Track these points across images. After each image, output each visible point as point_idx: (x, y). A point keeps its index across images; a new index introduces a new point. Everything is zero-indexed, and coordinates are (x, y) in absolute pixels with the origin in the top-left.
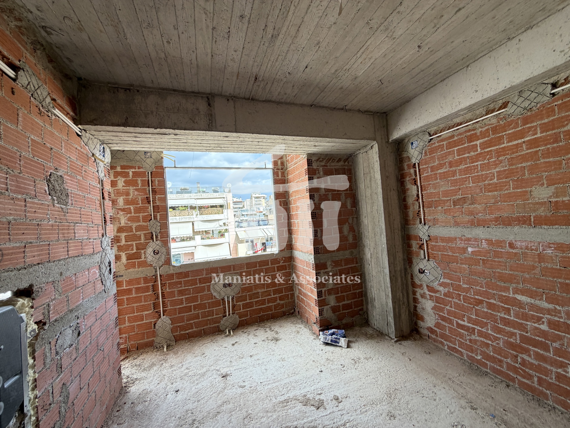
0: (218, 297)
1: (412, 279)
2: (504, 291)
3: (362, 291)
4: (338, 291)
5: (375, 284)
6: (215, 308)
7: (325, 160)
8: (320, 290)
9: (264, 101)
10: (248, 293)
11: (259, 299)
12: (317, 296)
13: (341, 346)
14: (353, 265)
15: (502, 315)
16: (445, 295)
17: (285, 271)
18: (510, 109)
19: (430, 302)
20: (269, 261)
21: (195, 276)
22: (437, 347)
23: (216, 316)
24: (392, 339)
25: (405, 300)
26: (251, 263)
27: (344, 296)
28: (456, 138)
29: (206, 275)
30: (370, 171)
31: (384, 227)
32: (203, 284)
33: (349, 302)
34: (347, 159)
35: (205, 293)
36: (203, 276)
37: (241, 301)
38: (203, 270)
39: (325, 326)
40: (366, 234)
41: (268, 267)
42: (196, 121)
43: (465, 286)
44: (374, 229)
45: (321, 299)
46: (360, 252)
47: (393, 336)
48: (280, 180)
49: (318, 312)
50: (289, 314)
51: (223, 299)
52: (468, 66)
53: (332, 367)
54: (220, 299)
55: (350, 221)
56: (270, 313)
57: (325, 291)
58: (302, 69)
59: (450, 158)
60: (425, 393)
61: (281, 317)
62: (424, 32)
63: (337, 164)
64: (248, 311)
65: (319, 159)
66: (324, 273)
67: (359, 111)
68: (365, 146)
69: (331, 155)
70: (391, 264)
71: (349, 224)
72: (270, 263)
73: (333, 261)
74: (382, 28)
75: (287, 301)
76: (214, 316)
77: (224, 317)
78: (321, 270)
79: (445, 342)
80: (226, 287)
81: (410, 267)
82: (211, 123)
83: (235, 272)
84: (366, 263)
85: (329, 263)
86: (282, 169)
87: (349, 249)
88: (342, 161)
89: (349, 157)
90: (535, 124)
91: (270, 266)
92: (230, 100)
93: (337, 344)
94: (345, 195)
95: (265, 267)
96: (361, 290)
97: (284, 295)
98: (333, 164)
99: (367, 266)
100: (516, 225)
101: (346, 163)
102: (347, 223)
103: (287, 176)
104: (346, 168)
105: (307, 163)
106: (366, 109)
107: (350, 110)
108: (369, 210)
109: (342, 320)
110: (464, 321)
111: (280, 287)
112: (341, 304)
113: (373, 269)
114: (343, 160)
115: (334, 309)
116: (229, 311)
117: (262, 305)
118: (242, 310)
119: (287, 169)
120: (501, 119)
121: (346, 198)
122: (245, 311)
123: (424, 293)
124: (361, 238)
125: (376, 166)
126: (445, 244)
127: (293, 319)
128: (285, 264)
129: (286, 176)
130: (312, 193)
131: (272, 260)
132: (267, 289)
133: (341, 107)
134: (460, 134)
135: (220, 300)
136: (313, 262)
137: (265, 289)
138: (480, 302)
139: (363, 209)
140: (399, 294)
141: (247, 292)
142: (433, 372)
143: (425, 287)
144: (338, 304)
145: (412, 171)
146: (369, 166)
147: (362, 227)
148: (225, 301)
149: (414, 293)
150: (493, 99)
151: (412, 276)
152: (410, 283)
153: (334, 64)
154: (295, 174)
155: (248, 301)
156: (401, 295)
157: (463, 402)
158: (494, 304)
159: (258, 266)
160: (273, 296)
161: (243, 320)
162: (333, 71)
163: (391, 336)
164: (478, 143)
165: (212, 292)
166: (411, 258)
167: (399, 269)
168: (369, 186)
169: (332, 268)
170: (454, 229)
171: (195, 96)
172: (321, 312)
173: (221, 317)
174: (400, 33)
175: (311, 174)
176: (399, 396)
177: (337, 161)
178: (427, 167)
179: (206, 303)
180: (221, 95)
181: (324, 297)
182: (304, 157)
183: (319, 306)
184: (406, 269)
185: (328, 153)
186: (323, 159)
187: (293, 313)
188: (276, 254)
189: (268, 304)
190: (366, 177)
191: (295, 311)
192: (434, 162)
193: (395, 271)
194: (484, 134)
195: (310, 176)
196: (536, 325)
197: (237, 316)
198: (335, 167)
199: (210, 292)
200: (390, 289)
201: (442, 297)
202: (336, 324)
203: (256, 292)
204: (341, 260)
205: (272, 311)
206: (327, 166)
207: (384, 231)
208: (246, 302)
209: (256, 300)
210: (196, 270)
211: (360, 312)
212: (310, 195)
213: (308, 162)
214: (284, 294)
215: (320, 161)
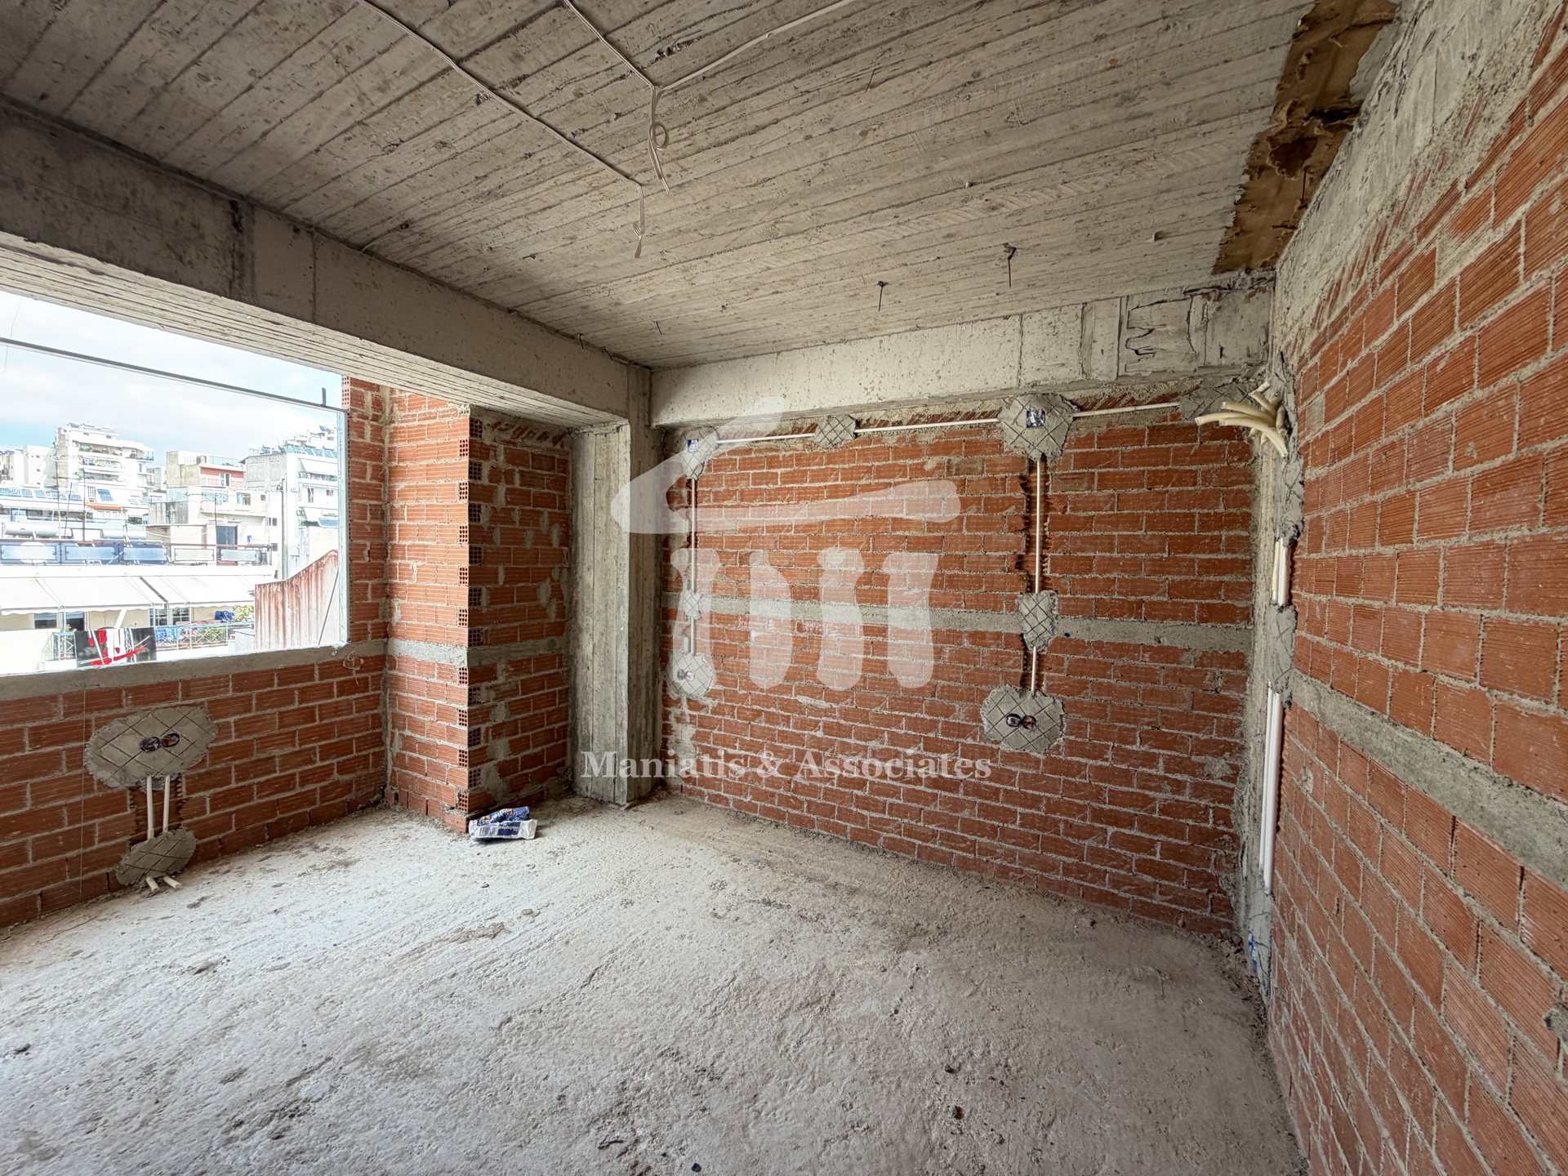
0: (113, 783)
1: (664, 691)
2: (786, 693)
3: (566, 726)
4: (517, 728)
5: (596, 707)
6: (97, 821)
7: (511, 431)
8: (475, 727)
9: (398, 266)
10: (237, 762)
11: (274, 775)
12: (466, 742)
13: (521, 839)
14: (552, 671)
15: (781, 728)
16: (714, 712)
17: (361, 695)
18: (816, 437)
19: (690, 727)
20: (316, 668)
21: (13, 722)
22: (693, 802)
23: (102, 845)
24: (620, 806)
25: (650, 731)
26: (253, 673)
27: (528, 737)
28: (753, 455)
29: (66, 715)
30: (608, 477)
31: (626, 591)
32: (50, 744)
33: (539, 749)
34: (561, 438)
35: (58, 774)
36: (54, 720)
37: (206, 788)
38: (54, 698)
39: (480, 806)
40: (587, 605)
41: (309, 684)
42: (187, 258)
43: (742, 692)
44: (605, 595)
45: (477, 747)
46: (569, 642)
47: (623, 801)
48: (366, 447)
49: (467, 779)
50: (368, 806)
51: (137, 791)
52: (779, 353)
53: (509, 874)
54: (122, 788)
55: (555, 575)
56: (308, 809)
57: (487, 730)
58: (522, 254)
59: (742, 486)
60: (675, 863)
61: (344, 815)
62: (734, 295)
63: (538, 444)
64: (231, 813)
65: (499, 423)
66: (487, 688)
67: (604, 350)
68: (605, 423)
69: (525, 420)
70: (633, 664)
71: (552, 580)
72: (317, 672)
73: (510, 663)
74: (680, 266)
75: (365, 772)
76: (92, 844)
77: (134, 842)
78: (482, 681)
79: (706, 791)
80: (152, 749)
81: (664, 668)
82: (240, 277)
83: (191, 702)
84: (579, 666)
85: (501, 666)
86: (376, 418)
87: (547, 636)
88: (550, 439)
89: (565, 434)
90: (837, 466)
91: (317, 682)
92: (303, 232)
93: (513, 836)
94: (550, 517)
95: (299, 685)
96: (563, 723)
97: (355, 758)
98: (528, 442)
99: (581, 672)
100: (809, 599)
101: (558, 447)
102: (548, 580)
103: (391, 442)
104: (557, 456)
105: (468, 427)
106: (617, 351)
107: (587, 344)
108: (599, 556)
109: (519, 790)
110: (735, 748)
111: (343, 738)
112: (519, 756)
113: (596, 676)
114: (551, 436)
115: (504, 769)
116: (158, 822)
117: (283, 791)
118: (208, 814)
119: (392, 422)
120: (807, 446)
121: (551, 523)
122: (218, 816)
123: (683, 714)
124: (575, 612)
125: (622, 469)
126: (721, 626)
127: (379, 816)
128: (363, 675)
129: (387, 440)
130: (476, 503)
131: (324, 664)
132: (300, 745)
133: (571, 333)
134: (759, 451)
135: (122, 793)
136: (465, 665)
137: (294, 746)
138: (758, 713)
139: (586, 552)
140: (641, 721)
141: (232, 760)
142: (688, 836)
143: (685, 703)
144: (513, 757)
145: (684, 492)
146: (608, 464)
147: (580, 589)
148: (145, 795)
149: (666, 716)
150: (802, 416)
151: (665, 685)
152: (659, 699)
153: (588, 273)
154: (423, 443)
155: (233, 785)
156: (644, 721)
157: (724, 858)
158: (774, 714)
159: (276, 681)
160: (319, 764)
161: (212, 842)
162: (581, 280)
163: (620, 802)
164: (779, 471)
165: (92, 768)
166: (667, 653)
167: (644, 673)
168: (604, 505)
169: (508, 678)
170: (737, 601)
171: (189, 185)
172: (473, 780)
173: (123, 844)
174: (702, 282)
175: (476, 457)
176: (638, 877)
177: (539, 438)
178: (709, 492)
179: (60, 807)
180: (276, 211)
181: (483, 744)
182: (459, 410)
183: (471, 765)
184: (655, 674)
185: (522, 416)
186: (509, 427)
187: (377, 803)
188: (340, 650)
189: (302, 785)
190: (600, 487)
191: (383, 795)
192: (721, 485)
193: (638, 678)
194: (787, 462)
195: (474, 460)
196: (813, 733)
197: (190, 834)
198: (534, 451)
199: (79, 771)
200: (626, 712)
201: (709, 715)
202: (507, 801)
203: (263, 756)
204: (529, 660)
205: (314, 803)
206: (514, 444)
207: (626, 599)
208: (225, 788)
209: (263, 779)
210: (20, 701)
211: (559, 770)
212: (470, 506)
213: (471, 425)
214: (355, 754)
215: (501, 430)
